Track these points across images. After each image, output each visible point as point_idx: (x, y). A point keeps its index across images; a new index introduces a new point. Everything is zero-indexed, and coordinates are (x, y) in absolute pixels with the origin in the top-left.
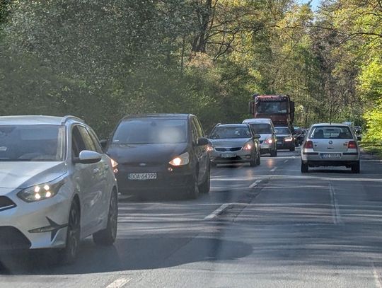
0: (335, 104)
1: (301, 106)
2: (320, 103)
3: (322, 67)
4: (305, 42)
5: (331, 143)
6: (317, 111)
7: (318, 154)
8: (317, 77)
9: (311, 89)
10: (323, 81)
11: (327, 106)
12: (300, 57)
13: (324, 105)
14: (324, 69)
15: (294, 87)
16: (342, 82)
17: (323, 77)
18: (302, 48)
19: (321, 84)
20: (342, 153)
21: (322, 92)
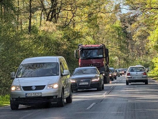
0: (134, 56)
1: (117, 57)
2: (126, 55)
3: (127, 37)
4: (118, 24)
5: (137, 73)
6: (125, 60)
7: (132, 77)
8: (124, 42)
9: (122, 48)
10: (127, 44)
11: (130, 57)
12: (115, 31)
13: (128, 56)
14: (128, 38)
15: (112, 47)
16: (138, 43)
17: (128, 42)
18: (116, 27)
19: (127, 46)
20: (141, 77)
21: (127, 50)
